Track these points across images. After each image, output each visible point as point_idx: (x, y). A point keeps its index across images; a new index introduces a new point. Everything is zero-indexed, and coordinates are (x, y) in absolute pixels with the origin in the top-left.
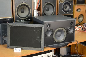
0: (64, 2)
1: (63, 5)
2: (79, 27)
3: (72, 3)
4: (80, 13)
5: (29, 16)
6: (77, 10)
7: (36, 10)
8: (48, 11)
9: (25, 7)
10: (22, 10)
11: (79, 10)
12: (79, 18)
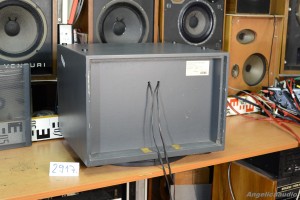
0: (185, 3)
1: (182, 11)
2: (245, 101)
3: (219, 6)
4: (251, 49)
5: (39, 48)
6: (241, 36)
7: (70, 27)
8: (119, 32)
9: (24, 10)
10: (12, 26)
11: (248, 37)
12: (248, 68)
